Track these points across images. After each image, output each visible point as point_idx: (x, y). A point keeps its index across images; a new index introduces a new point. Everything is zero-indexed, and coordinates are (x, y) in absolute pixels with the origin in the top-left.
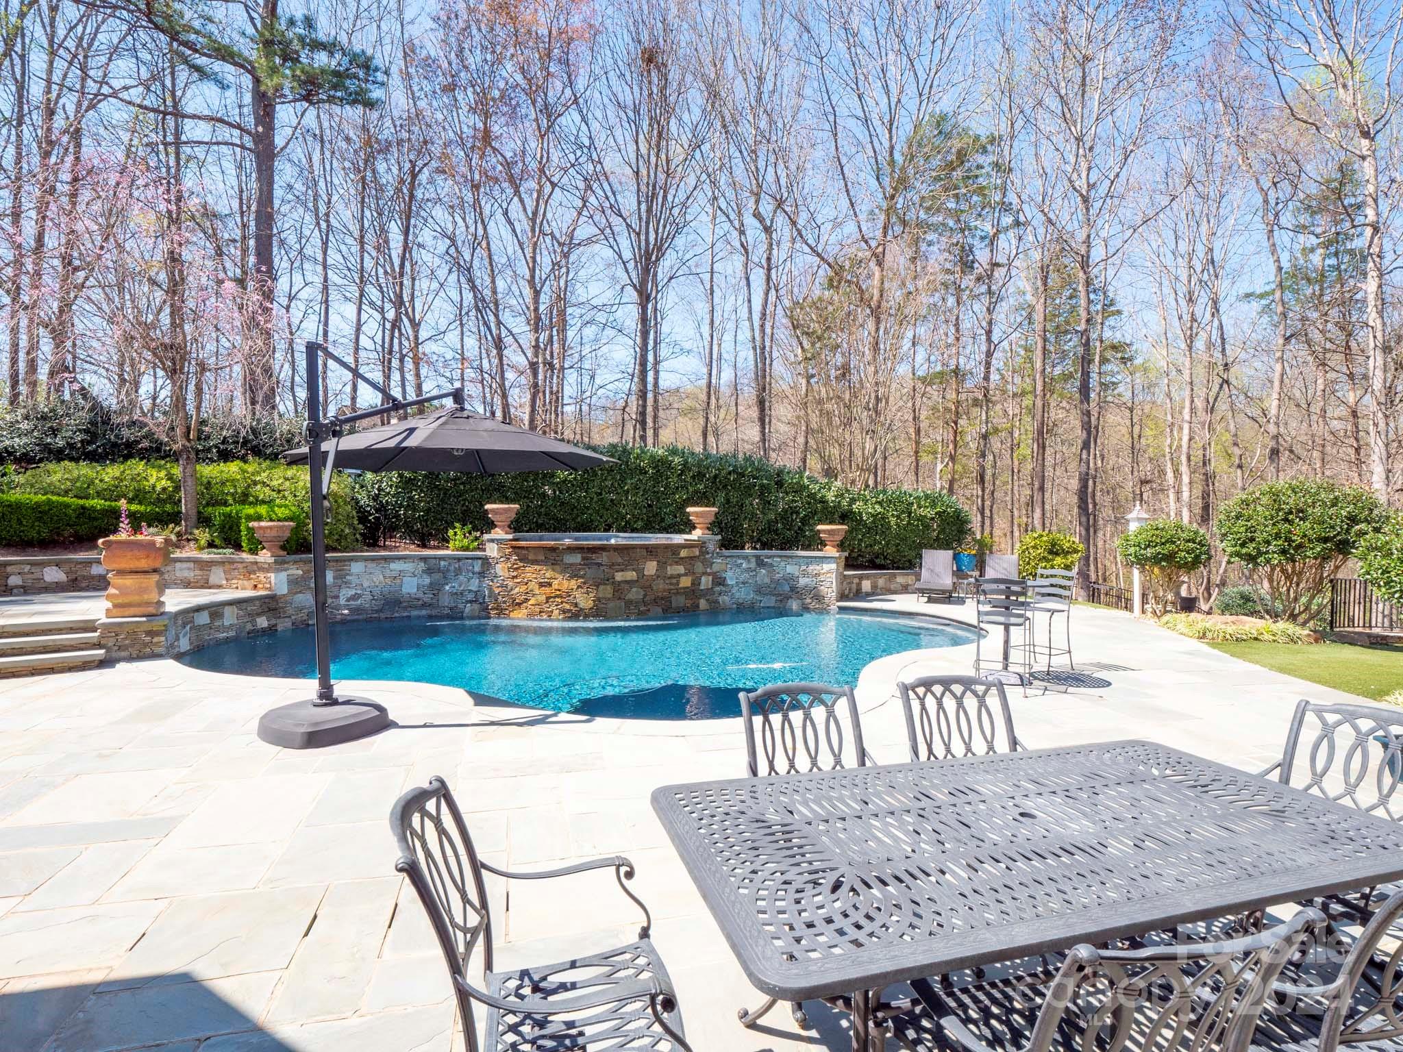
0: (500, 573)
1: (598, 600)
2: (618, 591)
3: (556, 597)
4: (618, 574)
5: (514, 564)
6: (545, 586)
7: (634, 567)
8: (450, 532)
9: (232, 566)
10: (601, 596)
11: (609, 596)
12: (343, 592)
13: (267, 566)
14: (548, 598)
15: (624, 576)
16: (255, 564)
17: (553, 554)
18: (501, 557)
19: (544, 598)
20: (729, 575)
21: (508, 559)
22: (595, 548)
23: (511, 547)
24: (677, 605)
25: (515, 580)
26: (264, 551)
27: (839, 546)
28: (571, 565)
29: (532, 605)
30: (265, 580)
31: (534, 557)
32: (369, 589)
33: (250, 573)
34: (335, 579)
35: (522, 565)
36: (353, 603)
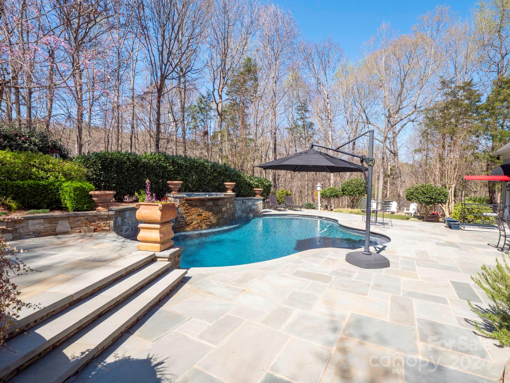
0: (180, 212)
2: (223, 215)
3: (204, 220)
4: (223, 209)
5: (186, 207)
6: (200, 216)
7: (226, 205)
8: (136, 194)
9: (76, 219)
10: (219, 218)
11: (221, 217)
12: (124, 228)
13: (107, 217)
14: (201, 221)
15: (224, 209)
16: (96, 216)
17: (203, 202)
18: (181, 205)
19: (199, 221)
20: (237, 206)
21: (184, 205)
22: (217, 199)
23: (185, 200)
24: (231, 218)
25: (187, 214)
26: (100, 208)
27: (260, 195)
28: (209, 206)
29: (195, 224)
30: (104, 225)
31: (195, 204)
32: (131, 225)
33: (91, 222)
34: (122, 221)
35: (190, 207)
36: (126, 233)
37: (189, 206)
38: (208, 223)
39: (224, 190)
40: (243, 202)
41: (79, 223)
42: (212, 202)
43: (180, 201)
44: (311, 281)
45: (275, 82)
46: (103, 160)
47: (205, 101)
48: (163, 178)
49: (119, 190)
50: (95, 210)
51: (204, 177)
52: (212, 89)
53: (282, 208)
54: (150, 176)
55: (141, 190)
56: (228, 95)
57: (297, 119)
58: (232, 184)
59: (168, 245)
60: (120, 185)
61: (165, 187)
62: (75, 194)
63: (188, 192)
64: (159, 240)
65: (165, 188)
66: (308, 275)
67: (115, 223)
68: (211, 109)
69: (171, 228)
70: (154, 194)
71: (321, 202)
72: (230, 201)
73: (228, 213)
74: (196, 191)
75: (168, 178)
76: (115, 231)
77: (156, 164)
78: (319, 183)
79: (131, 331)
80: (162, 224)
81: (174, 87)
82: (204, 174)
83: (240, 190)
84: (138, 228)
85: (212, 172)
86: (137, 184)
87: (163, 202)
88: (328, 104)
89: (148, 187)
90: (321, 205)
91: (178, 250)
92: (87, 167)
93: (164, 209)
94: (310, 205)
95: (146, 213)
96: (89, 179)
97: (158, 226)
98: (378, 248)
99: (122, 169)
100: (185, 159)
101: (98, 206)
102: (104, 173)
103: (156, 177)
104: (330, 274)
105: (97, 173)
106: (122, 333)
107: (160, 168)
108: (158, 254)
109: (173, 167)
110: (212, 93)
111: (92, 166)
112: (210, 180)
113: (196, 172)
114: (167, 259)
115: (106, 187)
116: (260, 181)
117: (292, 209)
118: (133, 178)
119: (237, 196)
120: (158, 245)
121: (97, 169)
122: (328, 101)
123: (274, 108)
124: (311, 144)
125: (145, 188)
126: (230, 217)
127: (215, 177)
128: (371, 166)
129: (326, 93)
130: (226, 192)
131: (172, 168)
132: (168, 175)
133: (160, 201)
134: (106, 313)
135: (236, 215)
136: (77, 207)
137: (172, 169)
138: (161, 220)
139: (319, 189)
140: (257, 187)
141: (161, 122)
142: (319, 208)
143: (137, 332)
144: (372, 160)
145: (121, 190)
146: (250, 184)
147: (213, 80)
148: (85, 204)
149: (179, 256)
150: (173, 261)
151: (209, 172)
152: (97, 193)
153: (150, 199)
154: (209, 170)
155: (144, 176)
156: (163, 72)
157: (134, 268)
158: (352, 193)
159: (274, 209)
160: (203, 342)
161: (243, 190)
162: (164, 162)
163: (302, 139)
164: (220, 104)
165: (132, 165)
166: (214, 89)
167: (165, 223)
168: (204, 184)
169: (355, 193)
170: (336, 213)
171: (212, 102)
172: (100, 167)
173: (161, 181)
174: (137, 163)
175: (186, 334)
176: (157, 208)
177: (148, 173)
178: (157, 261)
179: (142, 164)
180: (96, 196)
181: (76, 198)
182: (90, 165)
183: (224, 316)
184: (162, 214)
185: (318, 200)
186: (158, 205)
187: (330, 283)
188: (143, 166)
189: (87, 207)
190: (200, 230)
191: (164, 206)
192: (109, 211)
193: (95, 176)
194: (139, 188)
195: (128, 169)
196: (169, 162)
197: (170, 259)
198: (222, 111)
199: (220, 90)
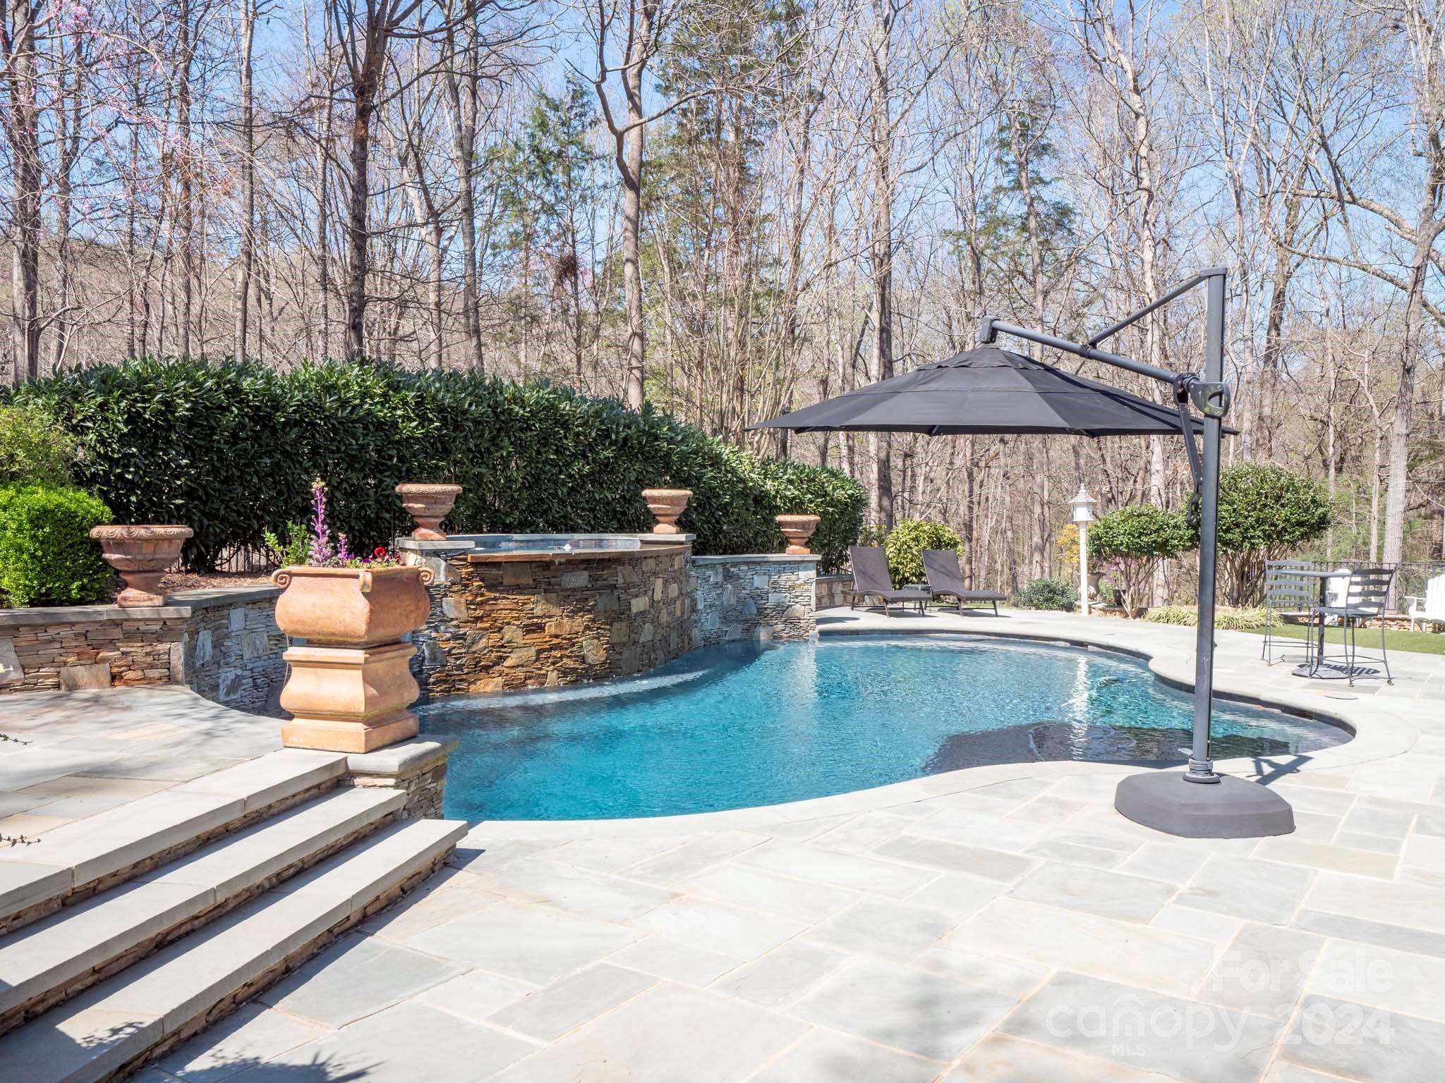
0: (451, 613)
1: (612, 647)
2: (634, 630)
3: (551, 649)
4: (634, 602)
5: (477, 595)
6: (534, 631)
7: (646, 589)
8: (270, 538)
9: (42, 636)
10: (615, 640)
11: (624, 639)
12: (223, 676)
13: (157, 627)
14: (539, 652)
15: (639, 604)
16: (116, 624)
17: (546, 573)
18: (453, 584)
19: (532, 652)
20: (699, 595)
21: (466, 586)
22: (609, 560)
23: (472, 564)
24: (673, 646)
25: (479, 625)
26: (130, 593)
27: (807, 545)
28: (574, 590)
29: (512, 668)
30: (149, 659)
31: (513, 581)
32: (250, 666)
33: (98, 648)
34: (214, 647)
35: (492, 595)
36: (233, 697)
37: (490, 588)
38: (570, 663)
39: (645, 522)
40: (728, 576)
41: (55, 649)
42: (586, 574)
43: (450, 569)
44: (944, 872)
45: (886, 22)
46: (135, 400)
47: (563, 124)
48: (382, 472)
49: (200, 521)
50: (113, 601)
51: (554, 464)
52: (593, 72)
53: (909, 605)
54: (326, 465)
55: (290, 524)
56: (665, 90)
57: (999, 189)
58: (678, 498)
59: (395, 730)
60: (205, 503)
61: (388, 511)
62: (35, 536)
63: (489, 532)
64: (361, 708)
65: (387, 516)
66: (937, 854)
67: (190, 653)
68: (589, 156)
69: (407, 666)
70: (342, 536)
71: (1096, 576)
72: (666, 570)
73: (655, 622)
74: (522, 527)
75: (400, 471)
76: (190, 683)
77: (351, 413)
78: (1083, 490)
79: (264, 998)
80: (375, 646)
81: (426, 72)
82: (557, 452)
83: (718, 522)
84: (284, 663)
85: (590, 444)
86: (271, 498)
87: (378, 566)
88: (1137, 116)
89: (321, 509)
90: (1093, 590)
91: (435, 751)
92: (74, 429)
93: (380, 590)
94: (1053, 591)
95: (314, 605)
96: (81, 479)
97: (358, 655)
98: (1271, 764)
99: (211, 435)
100: (475, 383)
101: (126, 585)
102: (140, 452)
103: (350, 467)
104: (1027, 852)
105: (113, 451)
106: (238, 999)
107: (366, 427)
108: (358, 761)
109: (421, 424)
110: (593, 88)
111: (90, 424)
112: (581, 476)
113: (521, 447)
114: (391, 781)
115: (149, 510)
116: (806, 478)
117: (955, 609)
118: (256, 472)
119: (700, 548)
120: (359, 728)
121: (111, 437)
122: (1135, 101)
123: (881, 142)
124: (987, 324)
125: (306, 512)
126: (665, 639)
127: (606, 466)
128: (1213, 417)
129: (1127, 67)
130: (650, 530)
131: (416, 427)
132: (402, 459)
133: (365, 560)
134: (180, 938)
135: (696, 633)
136: (43, 590)
137: (419, 433)
138: (369, 631)
139: (1082, 514)
140: (796, 506)
141: (371, 226)
142: (1084, 602)
143: (287, 1002)
144: (1220, 394)
145: (206, 522)
146: (765, 495)
147: (598, 33)
148: (73, 578)
149: (439, 773)
150: (413, 788)
151: (577, 443)
152: (118, 531)
153: (328, 551)
154: (578, 435)
155: (301, 463)
156: (377, 7)
157: (270, 806)
158: (1235, 535)
159: (875, 609)
160: (509, 1031)
161: (730, 523)
162: (383, 404)
163: (1018, 282)
164: (632, 138)
165: (251, 418)
166: (604, 71)
167: (386, 645)
168: (555, 496)
169: (1251, 533)
170: (1161, 625)
171: (594, 123)
172: (121, 426)
173: (371, 481)
174: (272, 407)
175: (447, 1011)
176: (355, 585)
177: (314, 452)
178: (354, 786)
179: (294, 412)
180: (119, 544)
181: (40, 553)
182: (83, 420)
183: (588, 968)
184: (371, 611)
185: (1078, 569)
186: (357, 577)
187: (1019, 879)
188: (297, 423)
189: (82, 588)
190: (535, 691)
191: (378, 578)
192: (166, 604)
193: (101, 468)
194: (280, 516)
195: (234, 435)
196: (406, 404)
197: (401, 779)
198: (642, 164)
199: (632, 72)
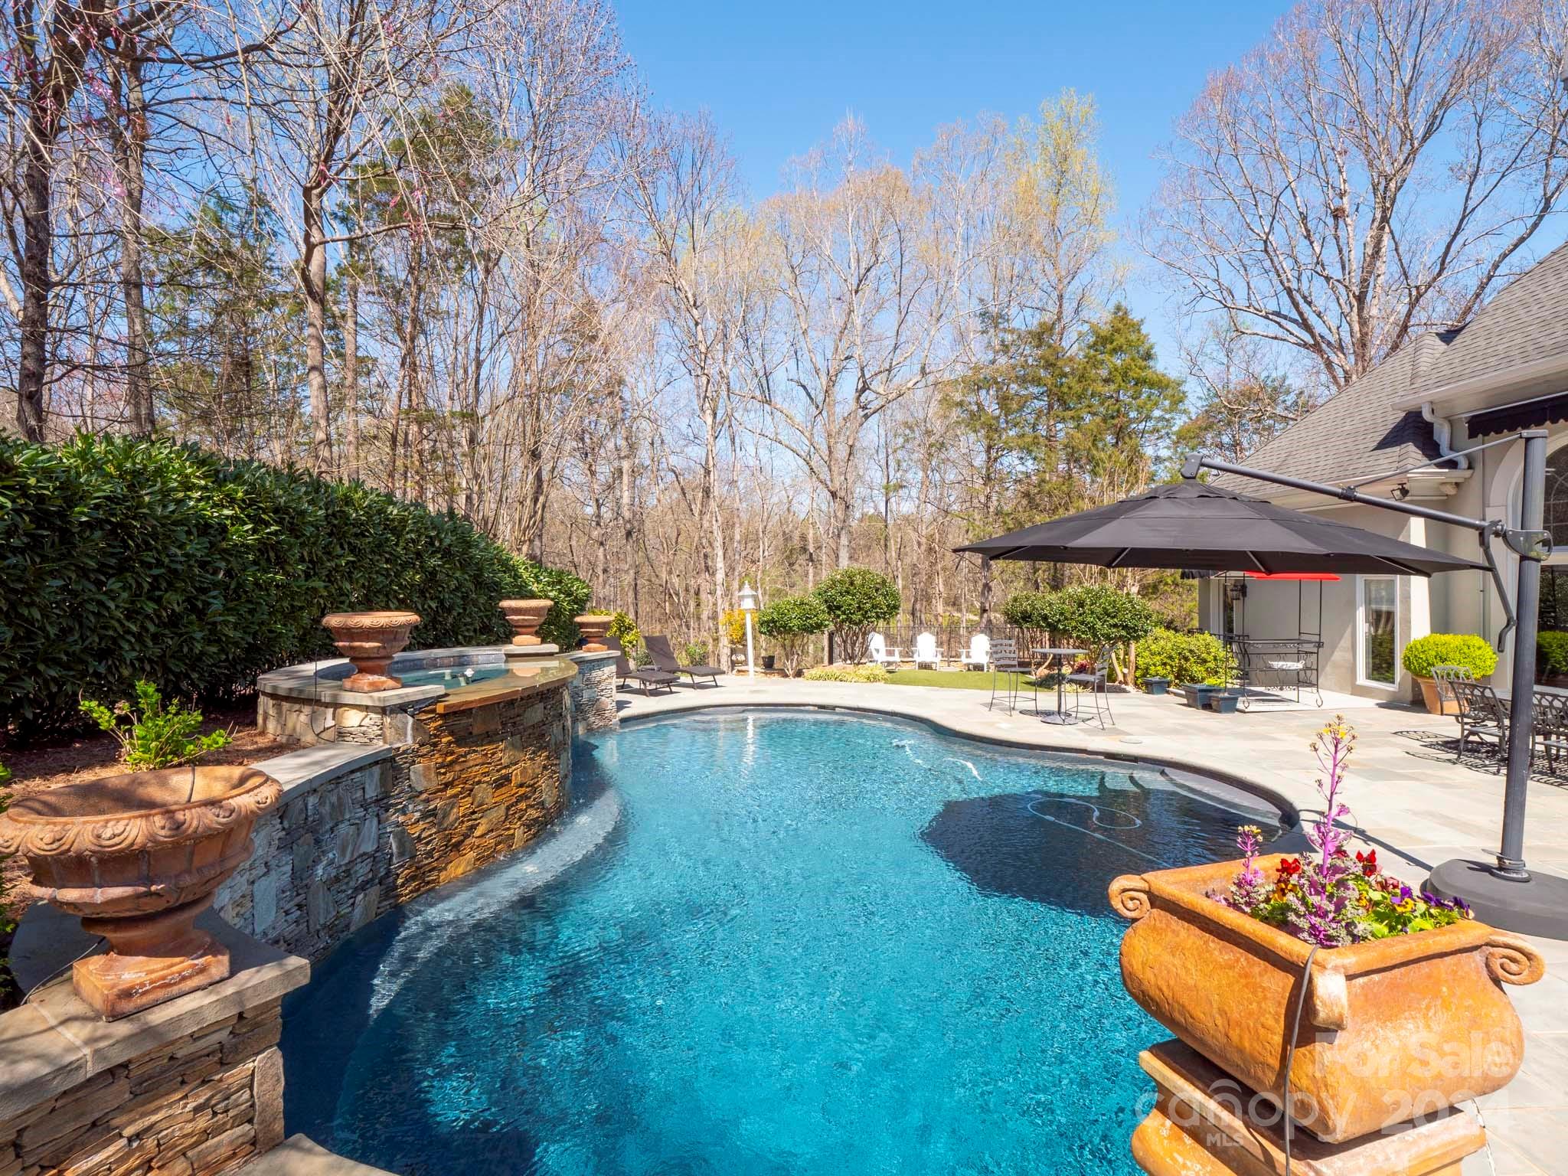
0: (420, 785)
3: (518, 801)
5: (446, 755)
6: (502, 785)
11: (566, 770)
14: (508, 808)
17: (512, 713)
18: (421, 745)
19: (501, 810)
21: (435, 745)
23: (443, 716)
25: (450, 792)
27: (603, 643)
28: (533, 727)
29: (482, 836)
31: (482, 729)
35: (462, 751)
37: (459, 742)
38: (533, 814)
42: (542, 706)
43: (417, 726)
48: (206, 591)
75: (228, 590)
137: (251, 539)
139: (748, 604)
142: (751, 667)
162: (207, 501)
